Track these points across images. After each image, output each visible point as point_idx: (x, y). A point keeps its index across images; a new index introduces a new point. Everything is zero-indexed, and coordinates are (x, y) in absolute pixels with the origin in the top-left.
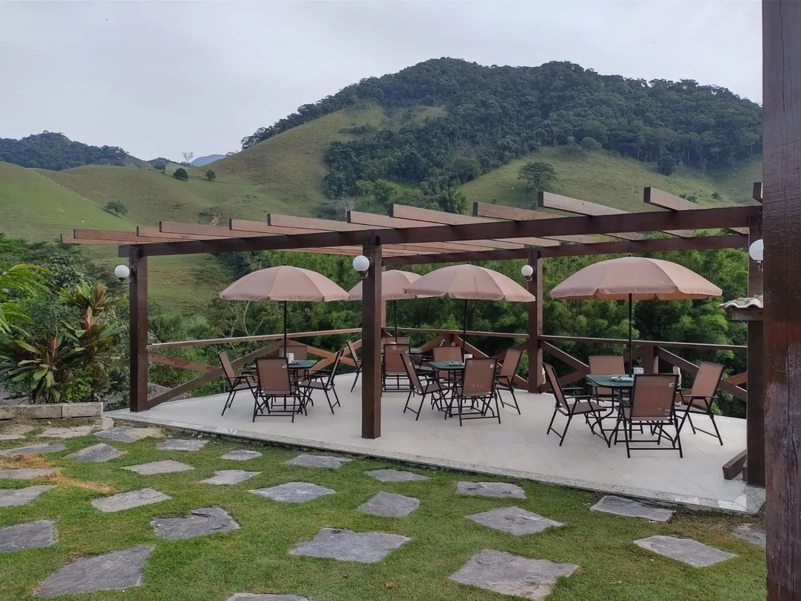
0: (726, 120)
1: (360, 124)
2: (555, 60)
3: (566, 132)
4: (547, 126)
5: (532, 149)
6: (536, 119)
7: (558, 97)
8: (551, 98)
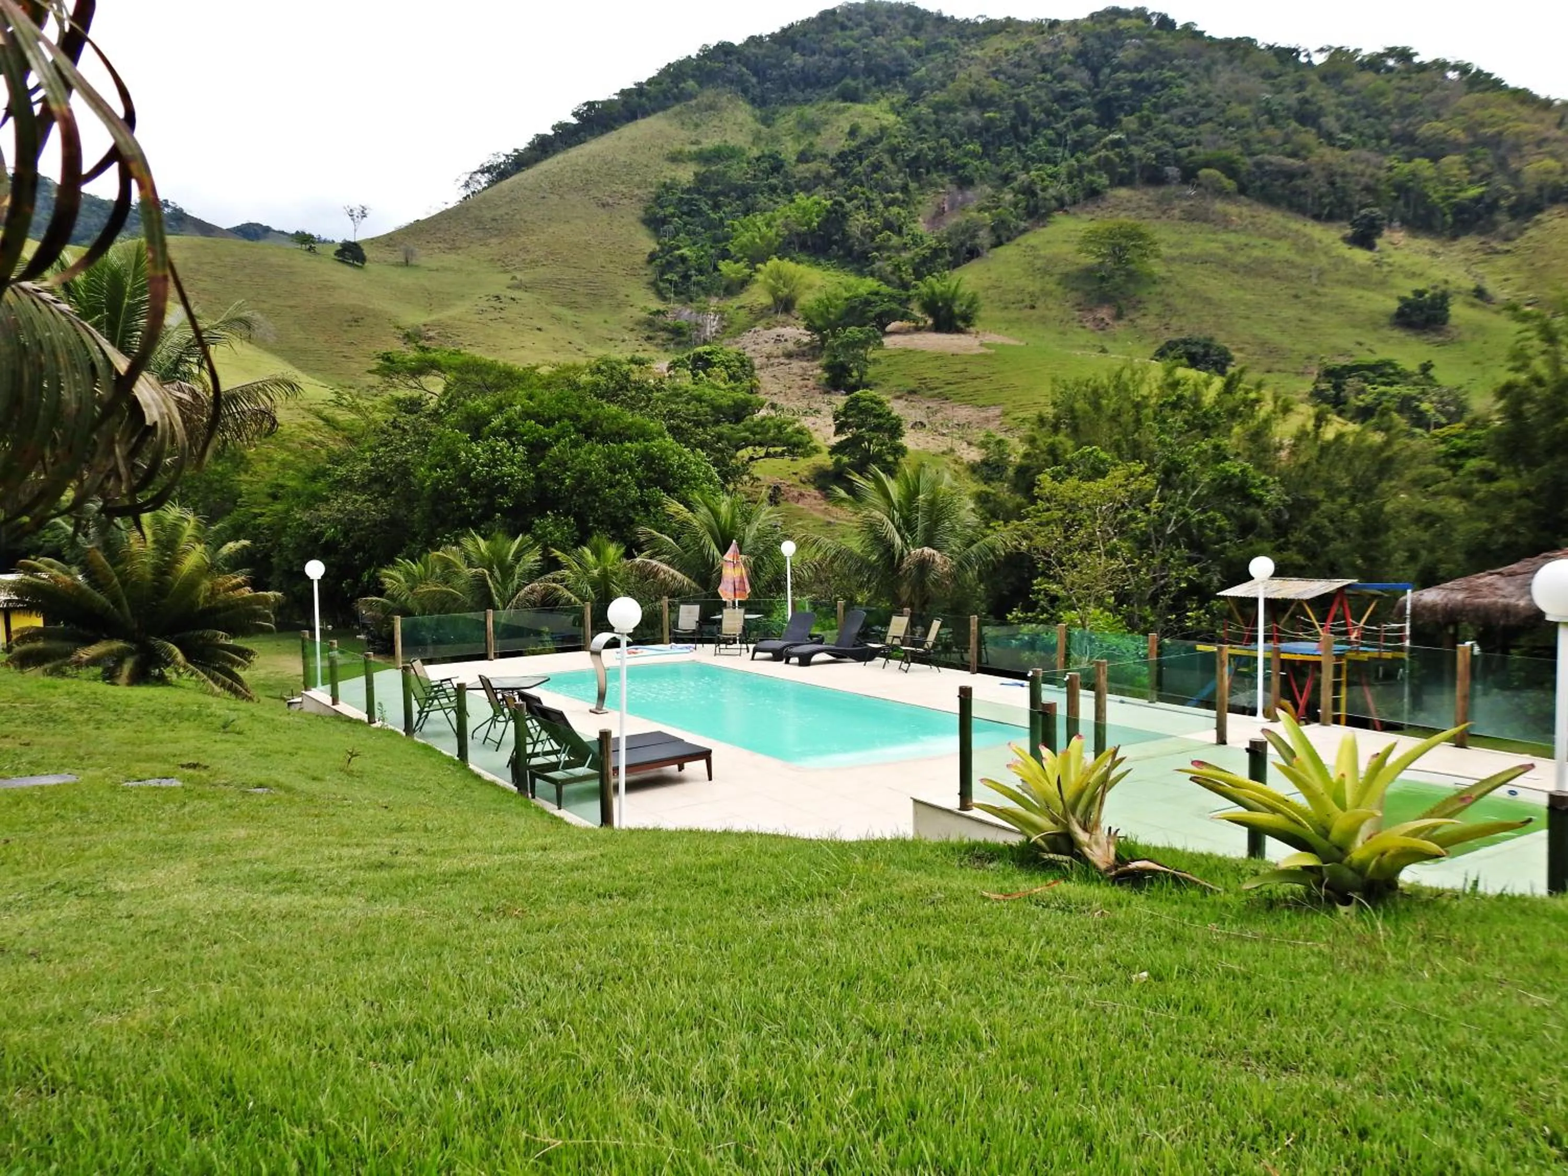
0: (1490, 131)
1: (709, 143)
2: (1115, 4)
3: (1159, 156)
4: (1117, 144)
5: (1093, 194)
6: (1091, 129)
7: (1133, 84)
8: (1118, 87)
